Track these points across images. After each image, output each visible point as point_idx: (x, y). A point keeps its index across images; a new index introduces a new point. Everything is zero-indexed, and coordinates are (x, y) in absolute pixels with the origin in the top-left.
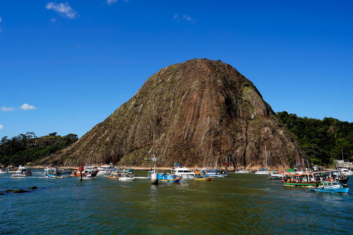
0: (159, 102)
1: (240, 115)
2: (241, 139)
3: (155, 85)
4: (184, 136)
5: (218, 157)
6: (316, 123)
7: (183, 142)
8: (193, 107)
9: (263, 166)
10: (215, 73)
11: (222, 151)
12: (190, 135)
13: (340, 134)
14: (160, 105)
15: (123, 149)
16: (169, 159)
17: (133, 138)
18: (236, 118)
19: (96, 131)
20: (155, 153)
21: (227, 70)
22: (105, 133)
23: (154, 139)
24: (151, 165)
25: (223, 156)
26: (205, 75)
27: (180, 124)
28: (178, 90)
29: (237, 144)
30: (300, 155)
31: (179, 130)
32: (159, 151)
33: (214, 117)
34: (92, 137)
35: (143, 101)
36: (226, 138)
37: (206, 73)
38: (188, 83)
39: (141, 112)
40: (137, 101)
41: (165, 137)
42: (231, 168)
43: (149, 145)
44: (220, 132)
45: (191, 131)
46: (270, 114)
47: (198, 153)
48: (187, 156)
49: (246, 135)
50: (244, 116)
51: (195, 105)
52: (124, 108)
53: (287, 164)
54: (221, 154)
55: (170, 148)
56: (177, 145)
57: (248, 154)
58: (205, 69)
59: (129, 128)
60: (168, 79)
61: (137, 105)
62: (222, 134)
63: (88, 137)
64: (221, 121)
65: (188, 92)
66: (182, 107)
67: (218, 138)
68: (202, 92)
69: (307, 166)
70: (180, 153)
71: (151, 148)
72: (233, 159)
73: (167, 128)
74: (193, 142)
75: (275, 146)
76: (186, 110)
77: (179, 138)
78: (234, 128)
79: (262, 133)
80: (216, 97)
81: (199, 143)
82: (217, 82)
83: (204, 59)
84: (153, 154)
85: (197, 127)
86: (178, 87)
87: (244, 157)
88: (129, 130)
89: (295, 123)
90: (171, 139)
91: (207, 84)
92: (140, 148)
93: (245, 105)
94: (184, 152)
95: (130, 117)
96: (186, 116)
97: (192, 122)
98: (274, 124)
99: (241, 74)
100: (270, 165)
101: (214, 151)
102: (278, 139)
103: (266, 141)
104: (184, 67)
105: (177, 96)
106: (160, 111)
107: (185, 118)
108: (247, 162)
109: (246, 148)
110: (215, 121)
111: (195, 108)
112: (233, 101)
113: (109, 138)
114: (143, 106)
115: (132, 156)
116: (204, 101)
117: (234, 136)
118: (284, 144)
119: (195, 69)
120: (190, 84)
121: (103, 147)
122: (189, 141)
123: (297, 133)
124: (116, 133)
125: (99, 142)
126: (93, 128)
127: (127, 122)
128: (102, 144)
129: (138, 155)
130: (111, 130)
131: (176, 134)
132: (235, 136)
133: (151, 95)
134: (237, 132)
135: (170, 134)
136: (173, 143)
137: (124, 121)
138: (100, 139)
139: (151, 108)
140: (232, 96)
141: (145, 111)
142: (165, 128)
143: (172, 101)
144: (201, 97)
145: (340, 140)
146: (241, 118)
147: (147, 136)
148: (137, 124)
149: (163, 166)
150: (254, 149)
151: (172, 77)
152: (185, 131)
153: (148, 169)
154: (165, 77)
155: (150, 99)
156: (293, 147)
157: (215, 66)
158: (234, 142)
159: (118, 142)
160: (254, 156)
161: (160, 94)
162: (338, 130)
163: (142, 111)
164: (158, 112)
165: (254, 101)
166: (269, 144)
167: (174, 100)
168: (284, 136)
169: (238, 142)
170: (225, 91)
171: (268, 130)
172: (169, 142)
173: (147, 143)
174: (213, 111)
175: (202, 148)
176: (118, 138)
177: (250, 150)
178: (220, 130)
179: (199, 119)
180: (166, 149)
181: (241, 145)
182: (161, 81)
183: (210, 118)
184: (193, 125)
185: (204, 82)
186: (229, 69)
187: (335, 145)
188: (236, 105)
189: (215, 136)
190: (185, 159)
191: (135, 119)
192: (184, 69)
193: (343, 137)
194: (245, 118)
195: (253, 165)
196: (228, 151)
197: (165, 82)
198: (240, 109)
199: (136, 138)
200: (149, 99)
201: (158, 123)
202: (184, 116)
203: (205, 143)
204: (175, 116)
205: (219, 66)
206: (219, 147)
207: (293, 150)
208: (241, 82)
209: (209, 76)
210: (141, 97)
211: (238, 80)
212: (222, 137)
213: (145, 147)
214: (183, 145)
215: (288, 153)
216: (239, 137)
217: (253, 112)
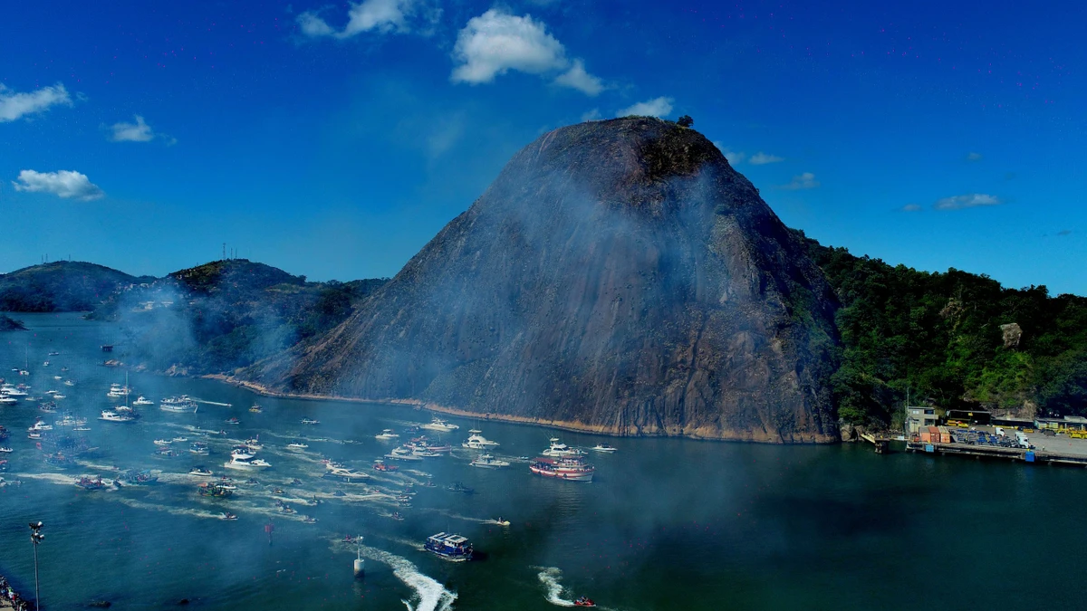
0: (516, 248)
1: (694, 294)
2: (683, 361)
4: (560, 346)
5: (625, 403)
7: (558, 358)
8: (586, 274)
9: (720, 427)
10: (652, 178)
11: (635, 388)
12: (573, 342)
13: (966, 323)
15: (435, 361)
16: (526, 397)
17: (456, 335)
18: (682, 303)
22: (399, 317)
23: (501, 340)
24: (488, 407)
25: (636, 400)
26: (624, 183)
27: (556, 314)
28: (559, 221)
29: (671, 372)
31: (552, 329)
32: (506, 376)
33: (628, 303)
34: (370, 324)
35: (484, 243)
36: (649, 355)
37: (629, 177)
39: (477, 272)
40: (468, 239)
41: (521, 340)
42: (651, 429)
43: (489, 355)
44: (638, 340)
45: (575, 334)
47: (585, 389)
48: (563, 393)
49: (695, 351)
50: (704, 296)
51: (590, 269)
52: (441, 252)
53: (771, 425)
54: (632, 394)
55: (530, 371)
56: (544, 366)
57: (691, 396)
58: (628, 167)
59: (447, 310)
60: (542, 189)
61: (469, 250)
62: (642, 347)
63: (361, 323)
64: (644, 313)
65: (579, 232)
67: (632, 355)
69: (821, 429)
70: (550, 385)
71: (492, 364)
72: (658, 410)
73: (529, 318)
74: (577, 362)
75: (754, 382)
77: (549, 348)
78: (672, 329)
79: (731, 347)
81: (589, 366)
82: (649, 205)
84: (493, 383)
85: (589, 326)
86: (561, 213)
87: (681, 404)
88: (448, 316)
90: (533, 349)
92: (469, 361)
93: (713, 267)
94: (558, 384)
96: (569, 293)
97: (579, 310)
98: (766, 323)
101: (618, 387)
102: (764, 364)
103: (735, 368)
104: (581, 153)
105: (556, 238)
106: (516, 272)
107: (567, 299)
108: (687, 418)
109: (686, 385)
110: (630, 314)
112: (683, 255)
113: (404, 332)
114: (482, 255)
115: (450, 379)
116: (610, 262)
117: (667, 352)
118: (776, 374)
119: (605, 165)
120: (587, 208)
121: (392, 353)
122: (569, 357)
124: (420, 320)
125: (385, 339)
127: (446, 293)
128: (391, 344)
129: (464, 380)
130: (410, 310)
131: (544, 338)
132: (670, 353)
133: (500, 228)
134: (676, 341)
135: (533, 335)
136: (536, 358)
137: (439, 290)
138: (387, 332)
139: (497, 264)
141: (485, 269)
142: (526, 316)
143: (544, 252)
147: (486, 334)
149: (511, 413)
150: (705, 386)
152: (564, 332)
153: (480, 416)
156: (795, 384)
158: (664, 368)
160: (704, 405)
163: (477, 268)
164: (514, 274)
166: (742, 375)
168: (781, 356)
169: (674, 367)
171: (746, 341)
172: (528, 355)
174: (628, 287)
175: (593, 379)
177: (696, 389)
178: (638, 336)
179: (595, 306)
180: (520, 373)
181: (678, 376)
182: (526, 191)
183: (620, 305)
184: (582, 319)
188: (688, 268)
189: (626, 351)
190: (558, 401)
192: (581, 162)
195: (699, 424)
196: (647, 389)
198: (698, 276)
199: (461, 336)
201: (512, 301)
202: (566, 295)
203: (601, 367)
204: (547, 292)
206: (629, 379)
207: (793, 391)
209: (635, 186)
212: (640, 354)
213: (480, 360)
214: (557, 367)
215: (779, 398)
216: (678, 354)
217: (728, 285)
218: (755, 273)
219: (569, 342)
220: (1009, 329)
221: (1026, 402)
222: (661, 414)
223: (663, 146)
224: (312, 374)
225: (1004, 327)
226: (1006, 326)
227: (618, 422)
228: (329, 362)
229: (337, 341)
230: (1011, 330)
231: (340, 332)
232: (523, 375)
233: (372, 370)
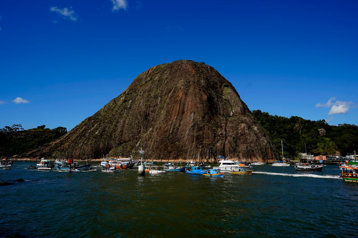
0: (147, 98)
1: (220, 112)
2: (221, 134)
3: (144, 82)
4: (170, 131)
5: (200, 150)
6: (284, 121)
7: (169, 136)
8: (179, 104)
9: (239, 158)
10: (199, 74)
11: (204, 144)
12: (175, 129)
13: (304, 130)
14: (148, 101)
15: (112, 142)
16: (156, 152)
17: (122, 131)
18: (217, 115)
19: (85, 125)
20: (142, 146)
21: (210, 72)
22: (95, 127)
23: (141, 133)
24: (139, 157)
25: (205, 149)
26: (190, 75)
27: (166, 120)
28: (165, 88)
29: (217, 138)
30: (271, 148)
31: (165, 125)
32: (146, 145)
33: (197, 114)
34: (81, 131)
35: (132, 98)
36: (208, 132)
37: (191, 73)
38: (174, 82)
39: (130, 108)
40: (126, 97)
41: (152, 131)
42: (212, 161)
43: (137, 139)
44: (202, 127)
45: (176, 126)
46: (246, 112)
47: (182, 146)
48: (173, 149)
49: (226, 130)
50: (224, 113)
51: (181, 102)
52: (113, 103)
53: (260, 156)
54: (203, 147)
55: (157, 141)
56: (163, 139)
57: (227, 147)
58: (190, 70)
59: (118, 122)
60: (156, 78)
61: (127, 100)
62: (204, 129)
63: (77, 131)
64: (204, 117)
65: (174, 90)
66: (168, 104)
67: (201, 132)
68: (187, 90)
69: (277, 158)
70: (166, 147)
71: (139, 141)
72: (214, 152)
73: (154, 123)
74: (178, 136)
75: (250, 141)
76: (172, 107)
77: (165, 132)
78: (215, 124)
79: (239, 129)
80: (199, 96)
81: (183, 137)
82: (200, 82)
83: (189, 61)
84: (140, 147)
85: (182, 123)
86: (165, 85)
87: (223, 150)
88: (118, 124)
89: (267, 121)
90: (158, 133)
91: (192, 83)
92: (128, 141)
93: (225, 103)
94: (170, 146)
95: (119, 111)
96: (172, 112)
97: (177, 117)
98: (250, 121)
99: (222, 76)
100: (246, 158)
101: (197, 144)
102: (253, 134)
103: (242, 136)
104: (171, 67)
105: (164, 93)
106: (148, 107)
107: (171, 114)
108: (226, 155)
109: (225, 142)
110: (198, 117)
111: (180, 105)
112: (214, 99)
113: (98, 132)
114: (132, 102)
115: (120, 148)
116: (189, 99)
117: (215, 131)
118: (258, 138)
119: (181, 69)
120: (176, 82)
121: (93, 140)
122: (174, 135)
123: (269, 129)
124: (105, 127)
125: (89, 135)
126: (82, 122)
127: (117, 116)
128: (92, 137)
129: (126, 148)
130: (101, 124)
131: (162, 129)
133: (140, 92)
134: (217, 127)
135: (157, 128)
136: (160, 137)
137: (113, 115)
138: (90, 132)
139: (139, 104)
140: (214, 95)
141: (134, 107)
142: (153, 123)
143: (159, 99)
144: (186, 94)
145: (304, 135)
146: (221, 115)
147: (135, 130)
148: (126, 119)
149: (149, 159)
150: (232, 142)
151: (160, 76)
152: (171, 125)
154: (153, 75)
155: (139, 95)
156: (265, 141)
157: (199, 67)
158: (215, 137)
159: (107, 136)
160: (232, 149)
161: (148, 91)
162: (302, 127)
163: (130, 106)
164: (147, 107)
165: (233, 100)
166: (245, 138)
167: (161, 97)
168: (258, 132)
169: (219, 136)
170: (207, 90)
171: (244, 127)
172: (156, 136)
173: (135, 137)
174: (197, 108)
175: (186, 142)
176: (107, 131)
177: (229, 144)
178: (202, 125)
179: (184, 115)
180: (153, 143)
181: (221, 139)
182: (149, 79)
183: (194, 115)
184: (179, 121)
185: (189, 81)
186: (211, 70)
187: (300, 140)
188: (217, 103)
190: (170, 152)
191: (124, 113)
192: (171, 69)
193: (306, 133)
194: (225, 115)
196: (209, 145)
197: (153, 80)
198: (221, 107)
199: (124, 132)
200: (137, 95)
201: (146, 118)
202: (171, 112)
203: (189, 137)
204: (162, 112)
205: (202, 68)
206: (201, 141)
207: (265, 144)
208: (222, 83)
209: (194, 76)
210: (130, 94)
211: (219, 80)
212: (204, 132)
213: (133, 141)
214: (169, 139)
215: (261, 146)
216: (219, 132)
217: (232, 109)
218: (241, 105)
219: (174, 129)
220: (321, 130)
221: (336, 152)
222: (216, 154)
223: (200, 66)
224: (54, 151)
225: (319, 130)
226: (320, 129)
227: (199, 158)
228: (62, 146)
229: (65, 138)
230: (322, 131)
231: (67, 135)
232: (154, 143)
233: (83, 147)
